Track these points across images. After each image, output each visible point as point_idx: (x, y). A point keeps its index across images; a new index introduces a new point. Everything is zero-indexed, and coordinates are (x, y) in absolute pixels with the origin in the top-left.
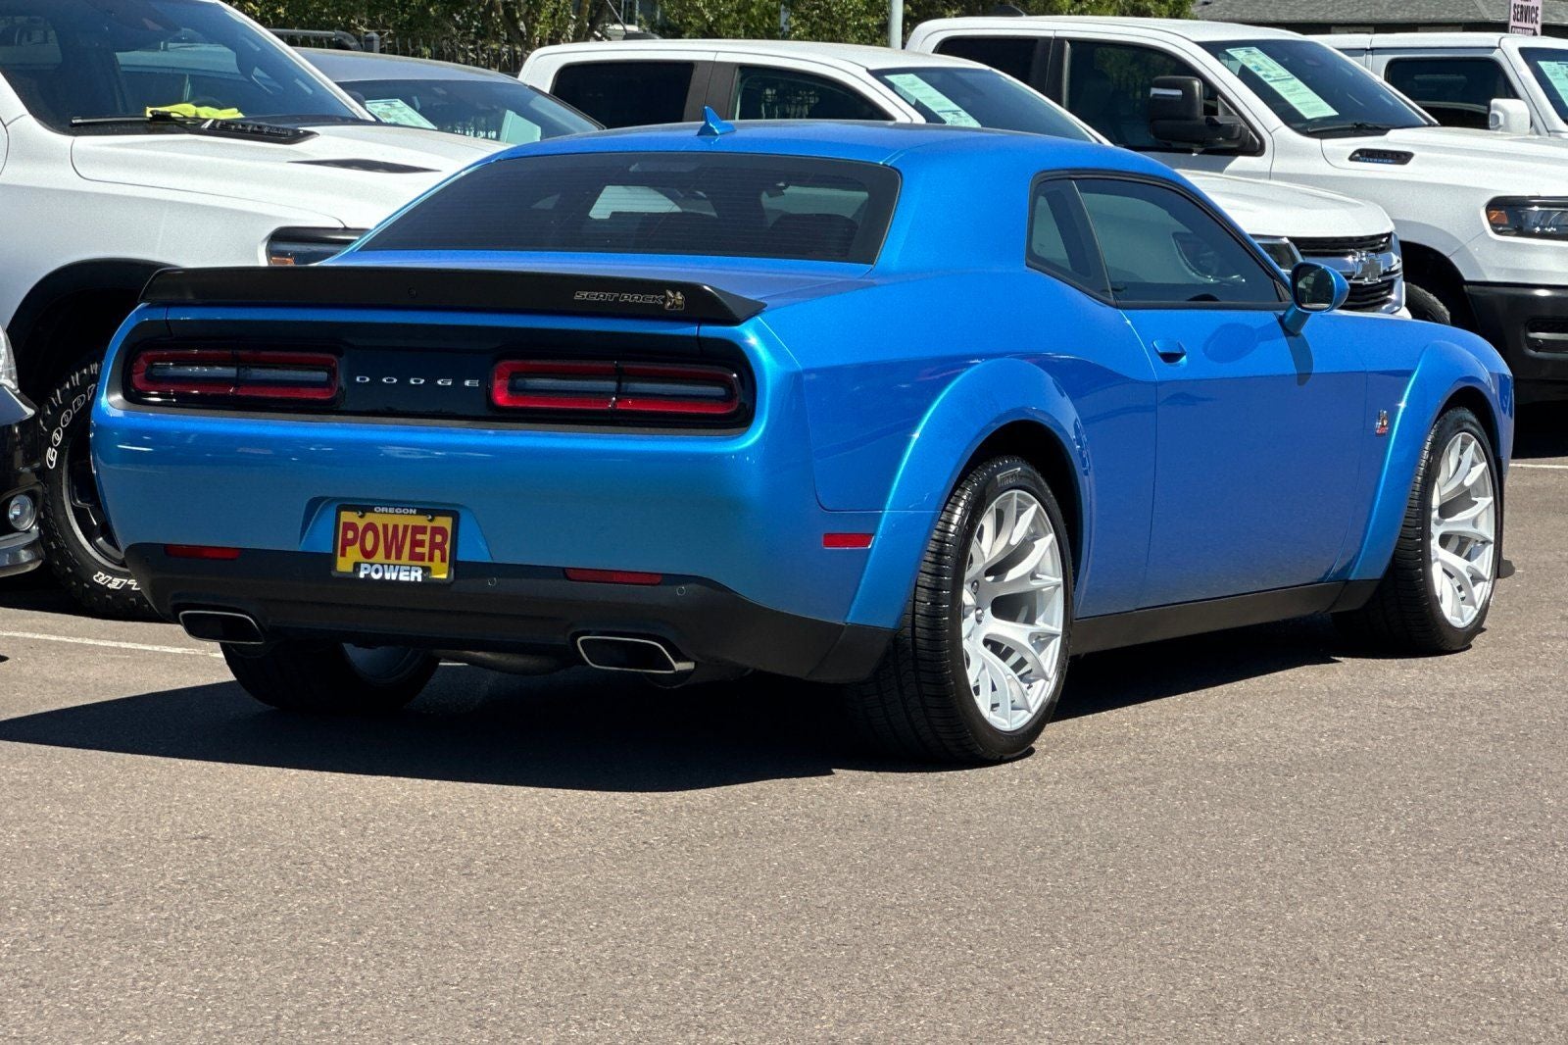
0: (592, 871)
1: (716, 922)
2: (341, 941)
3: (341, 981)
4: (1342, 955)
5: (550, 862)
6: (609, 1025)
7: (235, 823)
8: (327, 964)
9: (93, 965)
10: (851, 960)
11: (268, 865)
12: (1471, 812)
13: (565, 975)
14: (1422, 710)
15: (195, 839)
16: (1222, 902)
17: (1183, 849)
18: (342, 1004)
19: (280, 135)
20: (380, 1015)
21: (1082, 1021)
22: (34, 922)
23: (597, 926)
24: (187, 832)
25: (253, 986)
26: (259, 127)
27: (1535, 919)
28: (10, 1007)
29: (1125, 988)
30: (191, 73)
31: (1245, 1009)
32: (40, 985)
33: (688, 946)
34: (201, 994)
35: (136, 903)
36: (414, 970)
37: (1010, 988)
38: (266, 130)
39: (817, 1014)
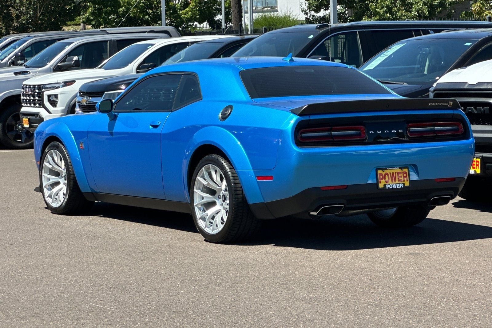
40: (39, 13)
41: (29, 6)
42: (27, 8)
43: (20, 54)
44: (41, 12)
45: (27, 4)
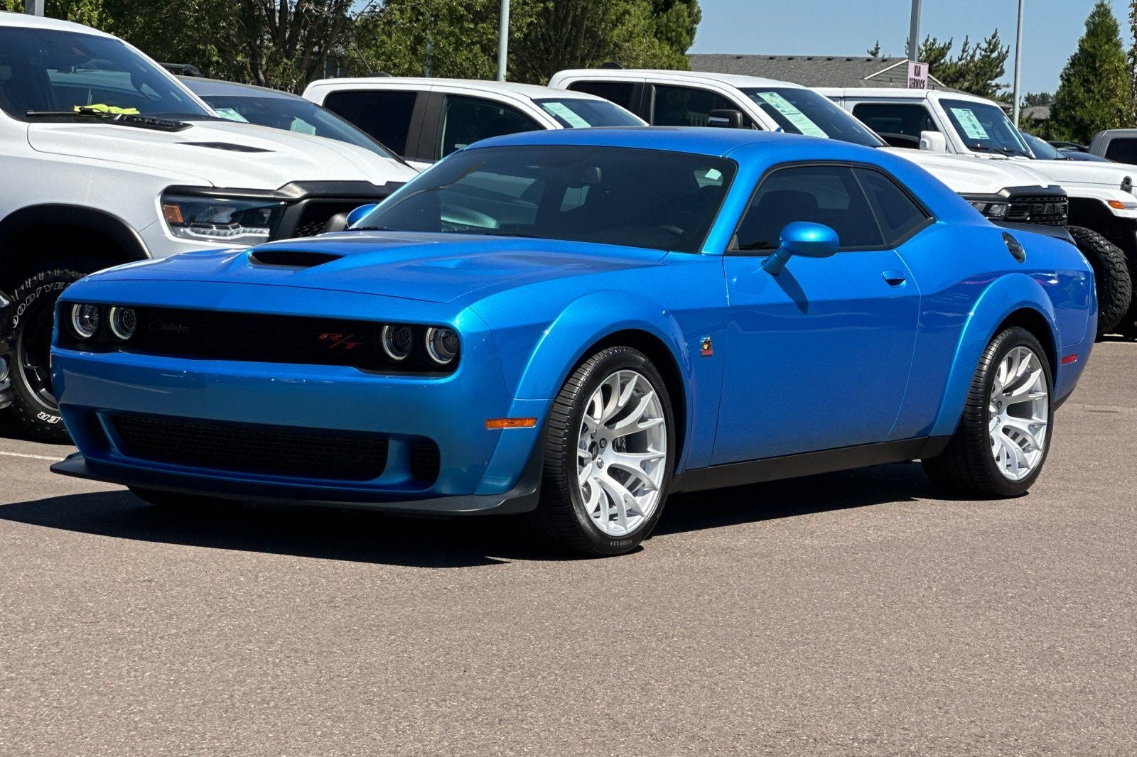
0: (415, 606)
1: (507, 639)
2: (260, 648)
3: (268, 674)
4: (928, 666)
5: (386, 599)
6: (456, 704)
7: (168, 572)
8: (255, 663)
9: (97, 661)
10: (605, 664)
11: (198, 599)
12: (981, 577)
13: (417, 672)
14: (928, 514)
15: (144, 581)
16: (838, 632)
17: (802, 598)
18: (273, 688)
19: (167, 125)
20: (300, 696)
21: (770, 706)
22: (49, 633)
23: (429, 641)
24: (137, 577)
25: (210, 676)
26: (153, 120)
27: (1046, 645)
28: (47, 687)
29: (791, 685)
30: (93, 88)
31: (875, 700)
32: (64, 673)
33: (493, 655)
34: (175, 681)
35: (115, 621)
36: (315, 667)
37: (716, 684)
38: (157, 122)
39: (593, 699)
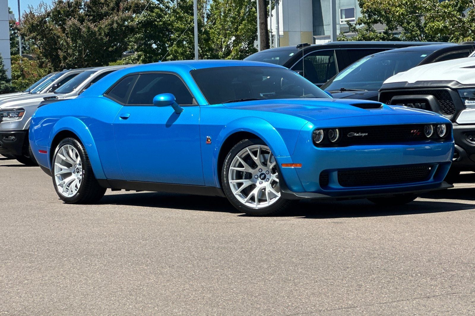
40: (84, 55)
41: (75, 48)
42: (73, 50)
43: (56, 85)
44: (86, 54)
45: (73, 47)
